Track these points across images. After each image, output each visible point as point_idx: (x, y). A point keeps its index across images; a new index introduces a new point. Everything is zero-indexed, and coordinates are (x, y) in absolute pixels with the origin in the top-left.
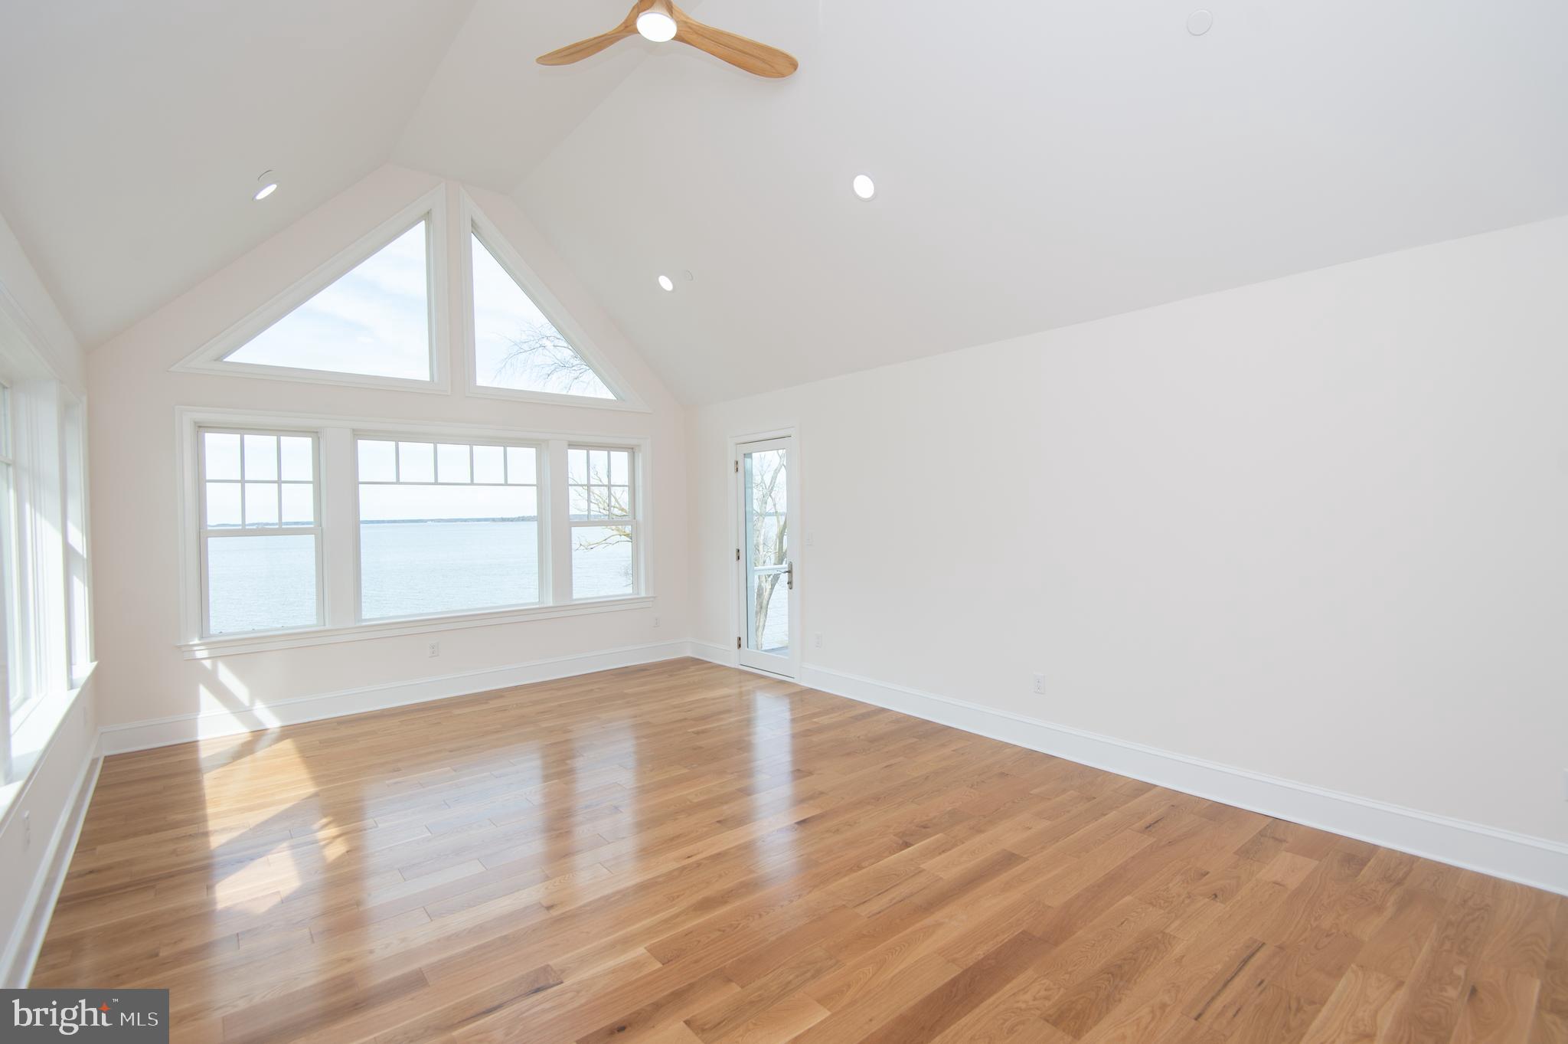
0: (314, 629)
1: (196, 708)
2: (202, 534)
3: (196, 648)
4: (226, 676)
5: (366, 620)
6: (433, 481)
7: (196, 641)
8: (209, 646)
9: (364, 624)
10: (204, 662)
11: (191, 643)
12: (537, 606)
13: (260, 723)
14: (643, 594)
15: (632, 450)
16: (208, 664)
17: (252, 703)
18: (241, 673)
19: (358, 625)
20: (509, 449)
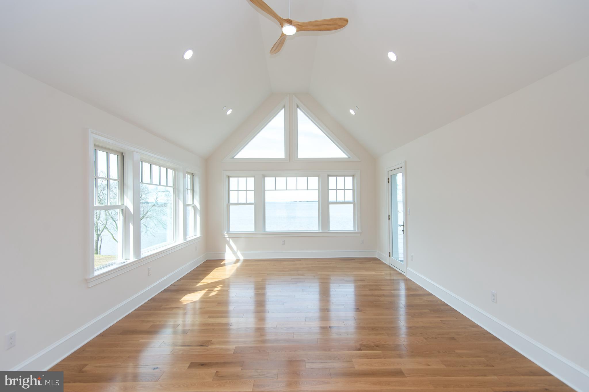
0: (253, 232)
1: (225, 251)
2: (229, 204)
3: (225, 235)
4: (231, 243)
5: (267, 231)
6: (286, 189)
7: (225, 233)
8: (228, 234)
9: (266, 232)
10: (227, 238)
11: (224, 233)
12: (318, 232)
13: (239, 257)
14: (356, 231)
15: (353, 176)
16: (228, 239)
17: (237, 251)
18: (235, 242)
19: (264, 232)
20: (309, 178)
